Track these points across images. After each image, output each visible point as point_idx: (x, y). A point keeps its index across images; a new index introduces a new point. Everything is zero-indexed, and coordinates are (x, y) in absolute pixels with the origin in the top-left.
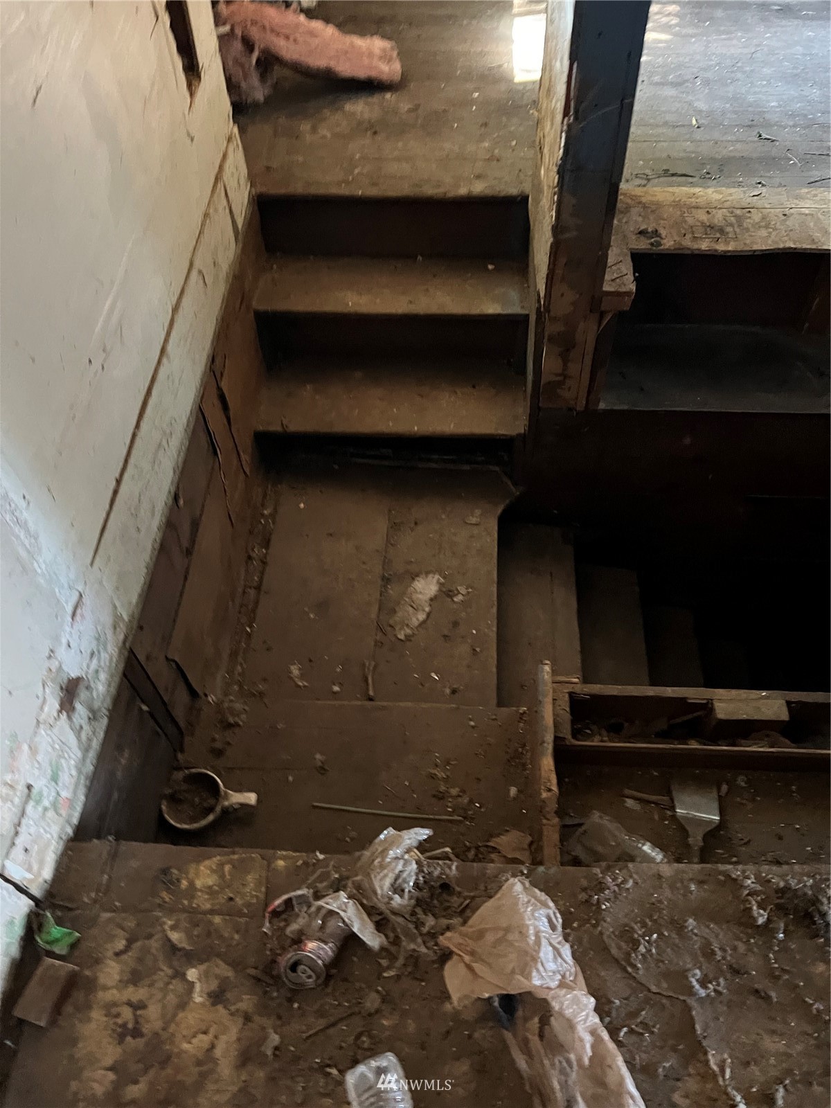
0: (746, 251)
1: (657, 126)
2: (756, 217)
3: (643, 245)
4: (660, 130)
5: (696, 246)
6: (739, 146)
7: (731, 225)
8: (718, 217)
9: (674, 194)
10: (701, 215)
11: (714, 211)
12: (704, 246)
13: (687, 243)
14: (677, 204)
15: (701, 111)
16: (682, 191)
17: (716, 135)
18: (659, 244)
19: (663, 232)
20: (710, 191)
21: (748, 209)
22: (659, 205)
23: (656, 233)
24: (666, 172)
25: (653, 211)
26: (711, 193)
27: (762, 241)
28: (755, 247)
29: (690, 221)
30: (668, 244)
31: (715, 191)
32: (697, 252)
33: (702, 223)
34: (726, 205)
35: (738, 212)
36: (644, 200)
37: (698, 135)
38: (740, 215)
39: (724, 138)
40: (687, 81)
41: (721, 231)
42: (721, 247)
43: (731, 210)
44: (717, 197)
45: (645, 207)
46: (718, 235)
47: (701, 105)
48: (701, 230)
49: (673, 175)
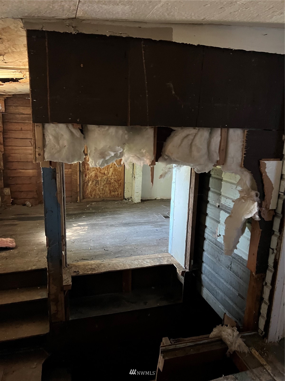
0: (99, 273)
1: (81, 250)
2: (102, 265)
3: (75, 274)
4: (82, 251)
5: (88, 273)
6: (100, 252)
7: (96, 268)
8: (93, 267)
9: (83, 263)
10: (90, 267)
11: (93, 265)
12: (90, 273)
13: (86, 272)
14: (84, 265)
15: (92, 246)
16: (85, 262)
17: (95, 250)
18: (79, 274)
19: (80, 271)
20: (92, 261)
21: (101, 264)
22: (79, 266)
23: (78, 271)
24: (82, 259)
25: (78, 267)
26: (92, 262)
27: (103, 270)
28: (102, 271)
29: (87, 268)
30: (81, 273)
31: (94, 261)
32: (88, 274)
33: (90, 268)
34: (96, 264)
35: (98, 265)
36: (76, 265)
37: (91, 251)
38: (99, 266)
39: (97, 251)
40: (89, 241)
41: (94, 269)
42: (94, 272)
43: (96, 265)
44: (93, 262)
45: (76, 266)
46: (93, 270)
47: (92, 245)
48: (89, 269)
49: (84, 259)
